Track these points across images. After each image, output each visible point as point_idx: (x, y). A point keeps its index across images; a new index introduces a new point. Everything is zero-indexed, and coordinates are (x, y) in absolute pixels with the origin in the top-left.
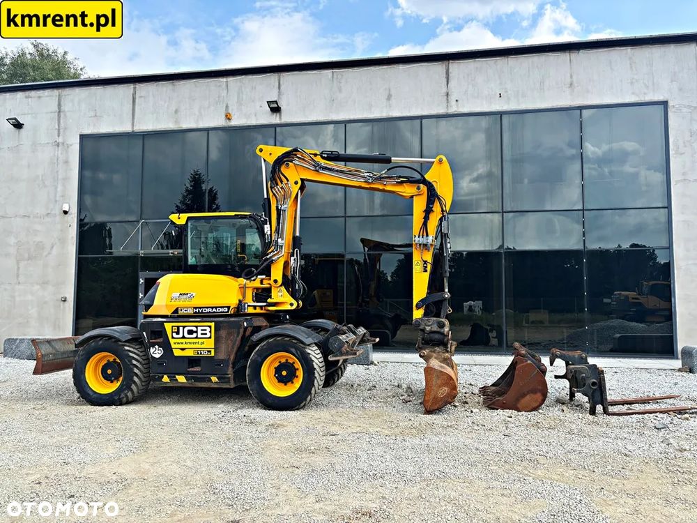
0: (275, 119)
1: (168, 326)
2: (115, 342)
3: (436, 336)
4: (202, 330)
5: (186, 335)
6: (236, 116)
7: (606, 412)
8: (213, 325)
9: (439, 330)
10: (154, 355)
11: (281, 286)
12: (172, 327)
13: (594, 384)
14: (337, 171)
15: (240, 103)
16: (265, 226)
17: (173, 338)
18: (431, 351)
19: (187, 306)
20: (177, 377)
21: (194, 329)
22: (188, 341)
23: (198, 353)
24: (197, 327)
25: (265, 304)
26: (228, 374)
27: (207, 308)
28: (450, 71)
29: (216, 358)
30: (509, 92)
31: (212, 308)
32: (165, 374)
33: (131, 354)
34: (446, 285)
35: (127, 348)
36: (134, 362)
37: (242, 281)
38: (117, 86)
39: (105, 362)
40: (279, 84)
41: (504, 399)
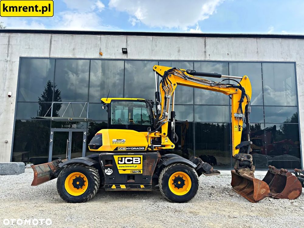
1: (116, 157)
2: (84, 166)
3: (246, 163)
4: (135, 159)
5: (126, 162)
6: (105, 54)
8: (142, 156)
9: (248, 160)
10: (107, 174)
11: (167, 136)
12: (118, 157)
16: (158, 106)
17: (119, 164)
18: (243, 170)
20: (121, 185)
21: (131, 159)
22: (127, 165)
23: (133, 172)
24: (132, 158)
25: (160, 146)
26: (150, 184)
27: (134, 147)
28: (206, 41)
29: (143, 175)
30: (232, 53)
31: (136, 147)
32: (114, 184)
33: (93, 173)
34: (249, 137)
35: (91, 170)
36: (95, 178)
37: (147, 133)
38: (42, 34)
39: (74, 178)
40: (127, 40)
41: (282, 193)
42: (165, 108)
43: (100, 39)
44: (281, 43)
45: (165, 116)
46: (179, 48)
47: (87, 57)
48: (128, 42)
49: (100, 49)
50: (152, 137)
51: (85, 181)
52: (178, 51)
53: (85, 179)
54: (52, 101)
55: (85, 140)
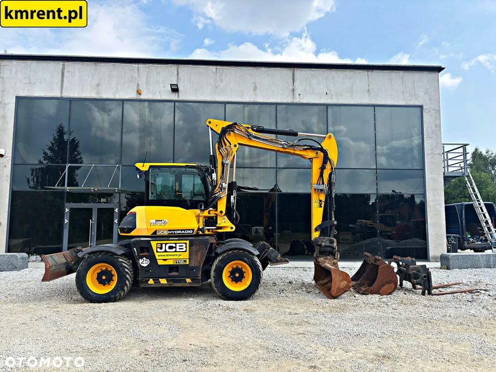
0: (174, 97)
1: (154, 244)
2: (111, 255)
3: (328, 249)
4: (179, 246)
5: (168, 250)
6: (145, 92)
7: (429, 293)
8: (188, 242)
9: (330, 245)
10: (142, 265)
12: (157, 244)
13: (425, 277)
14: (263, 140)
15: (148, 83)
16: (213, 174)
17: (157, 252)
18: (325, 259)
19: (163, 229)
20: (160, 279)
21: (174, 245)
22: (168, 254)
23: (177, 263)
24: (176, 244)
25: (215, 228)
26: (199, 277)
27: (178, 230)
28: (295, 75)
29: (191, 265)
30: (332, 92)
31: (182, 230)
32: (151, 278)
33: (124, 265)
34: (333, 216)
35: (120, 260)
36: (127, 270)
37: (198, 211)
38: (49, 61)
39: (99, 271)
40: (178, 72)
41: (372, 288)
42: (222, 178)
43: (138, 70)
44: (402, 78)
45: (222, 188)
46: (255, 84)
47: (118, 97)
48: (180, 75)
49: (138, 85)
50: (205, 217)
51: (114, 275)
52: (253, 88)
53: (113, 273)
54: (66, 163)
55: (117, 220)
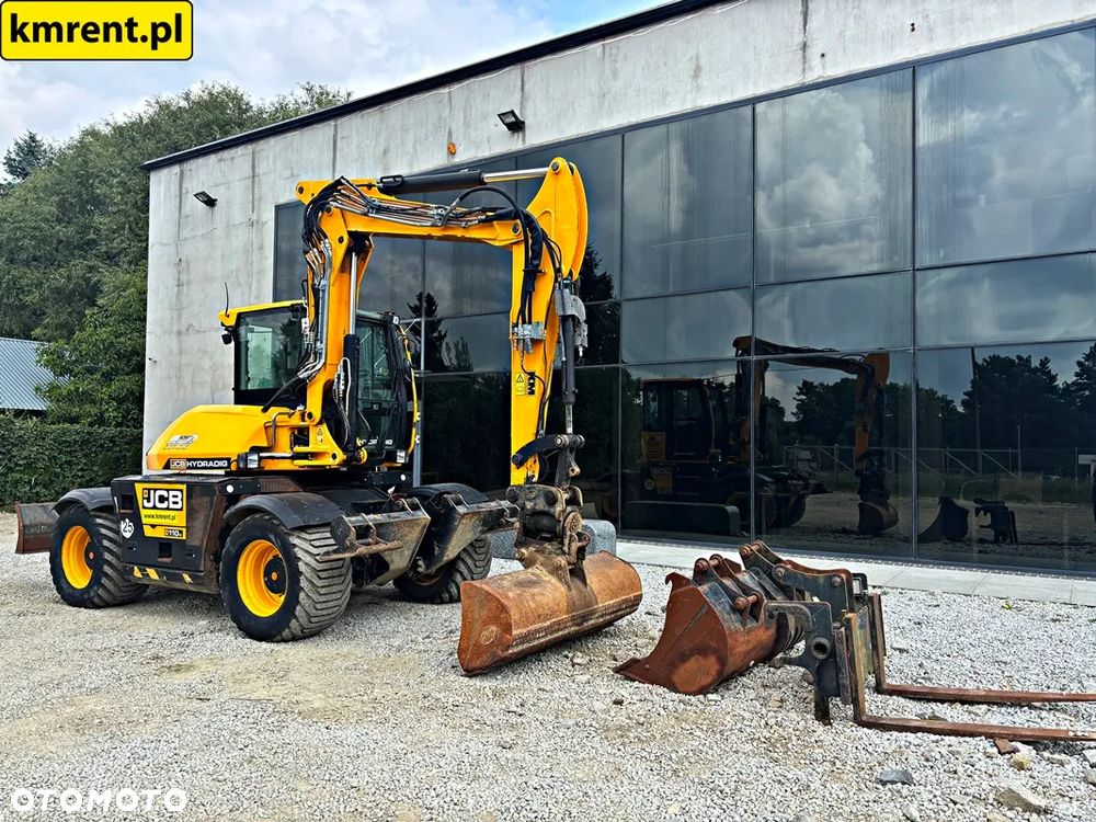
0: (515, 144)
1: (139, 489)
3: (544, 521)
4: (173, 496)
5: (157, 504)
6: (461, 148)
8: (184, 487)
9: (547, 508)
10: (124, 534)
11: (320, 423)
12: (143, 490)
13: (818, 647)
14: (397, 211)
15: (467, 125)
16: (303, 320)
19: (179, 457)
20: (148, 570)
21: (166, 494)
22: (158, 513)
23: (168, 535)
24: (168, 490)
26: (201, 572)
27: (202, 460)
29: (188, 544)
30: (933, 17)
31: (209, 460)
32: (135, 564)
34: (570, 418)
36: (107, 544)
38: (315, 126)
39: (87, 541)
40: (523, 81)
43: (450, 99)
46: (698, 58)
48: (527, 87)
49: (450, 134)
52: (692, 73)
